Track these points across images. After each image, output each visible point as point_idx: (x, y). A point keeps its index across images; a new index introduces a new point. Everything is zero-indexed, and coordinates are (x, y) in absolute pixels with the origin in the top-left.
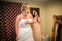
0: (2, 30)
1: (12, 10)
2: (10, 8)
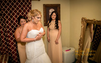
0: (3, 42)
1: (16, 11)
2: (13, 9)
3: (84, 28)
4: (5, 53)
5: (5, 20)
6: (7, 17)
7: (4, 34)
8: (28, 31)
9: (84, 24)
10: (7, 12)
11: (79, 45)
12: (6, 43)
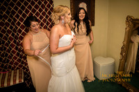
2: (26, 4)
3: (129, 31)
4: (18, 68)
5: (15, 20)
6: (18, 16)
7: (15, 42)
8: (60, 37)
9: (129, 25)
10: (16, 9)
11: (121, 54)
12: (18, 54)
